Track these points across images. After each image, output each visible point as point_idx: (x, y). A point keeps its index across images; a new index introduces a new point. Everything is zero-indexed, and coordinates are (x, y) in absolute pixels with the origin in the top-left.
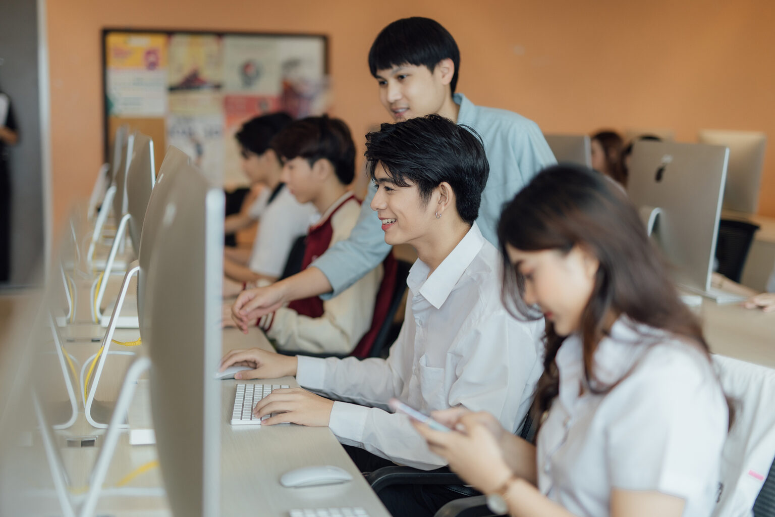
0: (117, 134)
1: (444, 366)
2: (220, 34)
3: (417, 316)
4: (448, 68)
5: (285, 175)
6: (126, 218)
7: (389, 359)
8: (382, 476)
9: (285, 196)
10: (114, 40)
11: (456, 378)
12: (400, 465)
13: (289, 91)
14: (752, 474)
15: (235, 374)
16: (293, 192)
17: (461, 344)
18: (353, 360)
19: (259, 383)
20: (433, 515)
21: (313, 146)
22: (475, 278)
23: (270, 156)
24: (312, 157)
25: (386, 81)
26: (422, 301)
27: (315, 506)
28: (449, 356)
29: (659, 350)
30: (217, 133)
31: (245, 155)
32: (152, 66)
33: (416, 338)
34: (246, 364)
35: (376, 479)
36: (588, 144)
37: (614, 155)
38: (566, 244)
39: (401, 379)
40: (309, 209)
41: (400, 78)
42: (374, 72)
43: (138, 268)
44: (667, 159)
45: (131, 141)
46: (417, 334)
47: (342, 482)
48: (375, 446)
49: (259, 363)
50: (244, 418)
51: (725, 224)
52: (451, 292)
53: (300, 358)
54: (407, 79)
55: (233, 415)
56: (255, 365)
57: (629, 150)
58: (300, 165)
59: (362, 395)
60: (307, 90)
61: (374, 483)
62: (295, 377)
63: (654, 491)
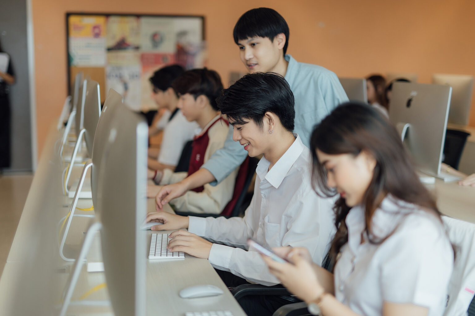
0: (76, 78)
1: (280, 223)
2: (138, 16)
3: (262, 192)
4: (282, 39)
5: (180, 104)
6: (83, 131)
7: (244, 218)
8: (241, 290)
9: (180, 116)
10: (73, 20)
11: (287, 230)
12: (253, 284)
13: (181, 51)
14: (467, 290)
15: (151, 227)
16: (184, 114)
17: (291, 210)
18: (223, 218)
19: (165, 233)
20: (272, 314)
21: (197, 86)
22: (299, 169)
23: (170, 92)
24: (196, 94)
25: (244, 47)
26: (266, 183)
27: (202, 310)
28: (283, 217)
29: (411, 218)
30: (137, 76)
31: (155, 92)
32: (97, 35)
33: (261, 205)
34: (158, 221)
35: (237, 292)
36: (365, 83)
37: (380, 90)
38: (356, 151)
39: (252, 230)
40: (194, 124)
41: (252, 45)
42: (236, 41)
43: (91, 164)
44: (414, 94)
45: (85, 83)
46: (262, 202)
47: (217, 295)
48: (237, 271)
49: (165, 221)
50: (157, 255)
51: (449, 132)
52: (285, 178)
53: (191, 218)
54: (257, 46)
55: (150, 253)
56: (163, 222)
57: (390, 87)
58: (188, 98)
59: (229, 240)
60: (192, 50)
61: (236, 294)
62: (187, 229)
63: (411, 303)
